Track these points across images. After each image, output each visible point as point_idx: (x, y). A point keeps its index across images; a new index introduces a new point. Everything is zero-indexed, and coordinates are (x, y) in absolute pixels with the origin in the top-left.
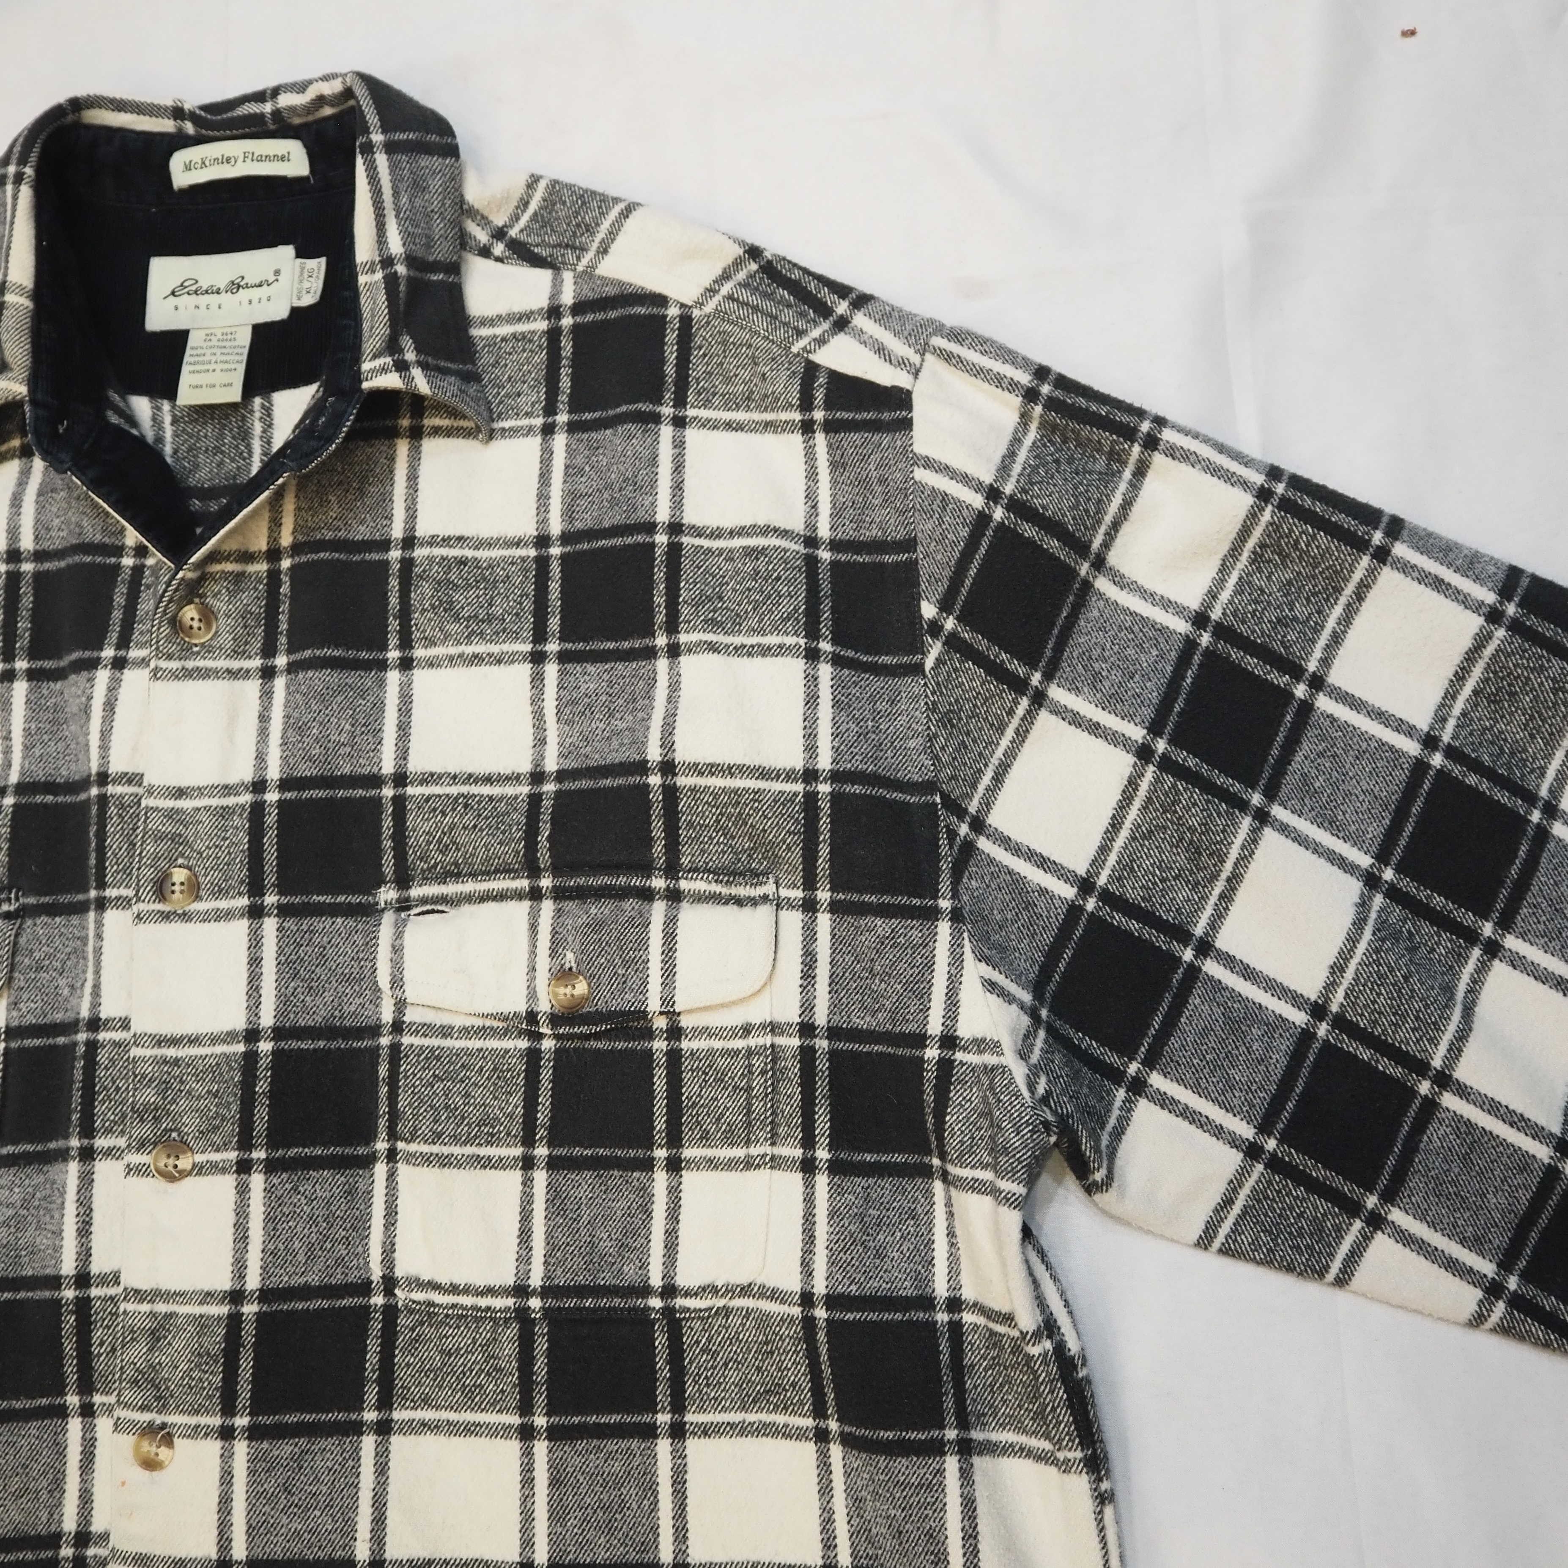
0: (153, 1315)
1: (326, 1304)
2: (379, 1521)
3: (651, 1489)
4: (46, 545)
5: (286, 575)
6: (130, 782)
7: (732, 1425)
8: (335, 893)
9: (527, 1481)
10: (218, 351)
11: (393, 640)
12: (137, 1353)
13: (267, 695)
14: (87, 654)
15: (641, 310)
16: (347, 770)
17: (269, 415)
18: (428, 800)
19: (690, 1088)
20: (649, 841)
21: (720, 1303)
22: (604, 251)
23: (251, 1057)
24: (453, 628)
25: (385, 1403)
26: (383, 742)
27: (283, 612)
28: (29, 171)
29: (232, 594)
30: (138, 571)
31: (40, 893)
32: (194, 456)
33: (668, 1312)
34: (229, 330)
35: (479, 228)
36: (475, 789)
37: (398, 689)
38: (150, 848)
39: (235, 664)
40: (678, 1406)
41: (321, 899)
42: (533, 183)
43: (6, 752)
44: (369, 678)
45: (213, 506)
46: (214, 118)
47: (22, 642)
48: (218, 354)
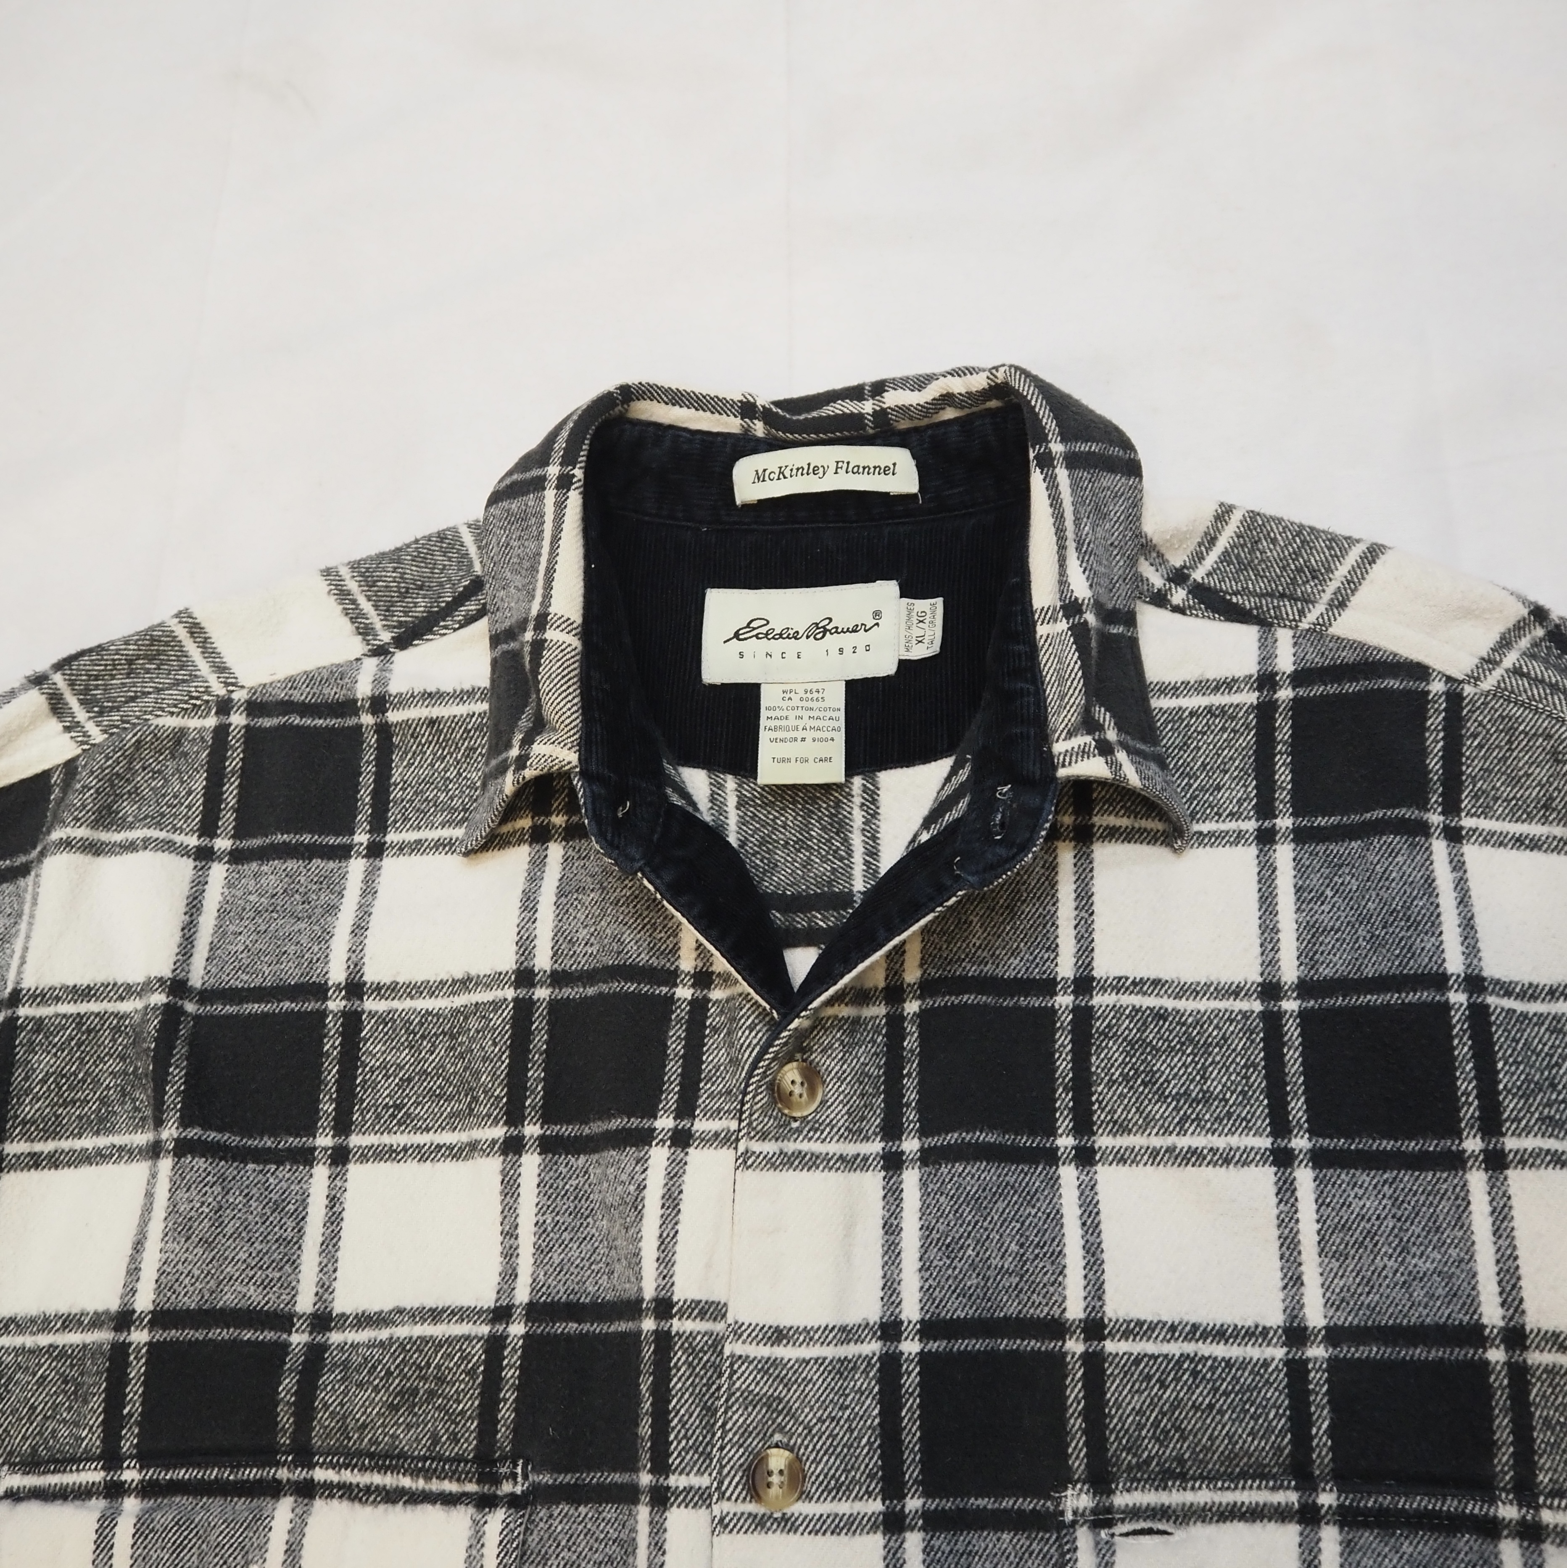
4: (567, 964)
5: (913, 1022)
6: (702, 1315)
8: (999, 1495)
10: (806, 714)
11: (1064, 1123)
13: (893, 1196)
14: (635, 1122)
15: (1393, 684)
16: (1012, 1309)
17: (874, 801)
18: (1137, 1361)
20: (1489, 1447)
22: (1340, 603)
24: (1159, 1110)
26: (1067, 1271)
27: (909, 1075)
28: (578, 473)
29: (848, 1048)
30: (699, 1006)
31: (557, 1468)
32: (769, 851)
34: (815, 687)
35: (1153, 569)
36: (1206, 1349)
37: (1077, 1193)
38: (738, 1417)
39: (850, 1149)
41: (981, 1502)
42: (1223, 514)
43: (510, 1254)
44: (1036, 1176)
45: (801, 922)
46: (795, 418)
47: (534, 1099)
48: (806, 718)
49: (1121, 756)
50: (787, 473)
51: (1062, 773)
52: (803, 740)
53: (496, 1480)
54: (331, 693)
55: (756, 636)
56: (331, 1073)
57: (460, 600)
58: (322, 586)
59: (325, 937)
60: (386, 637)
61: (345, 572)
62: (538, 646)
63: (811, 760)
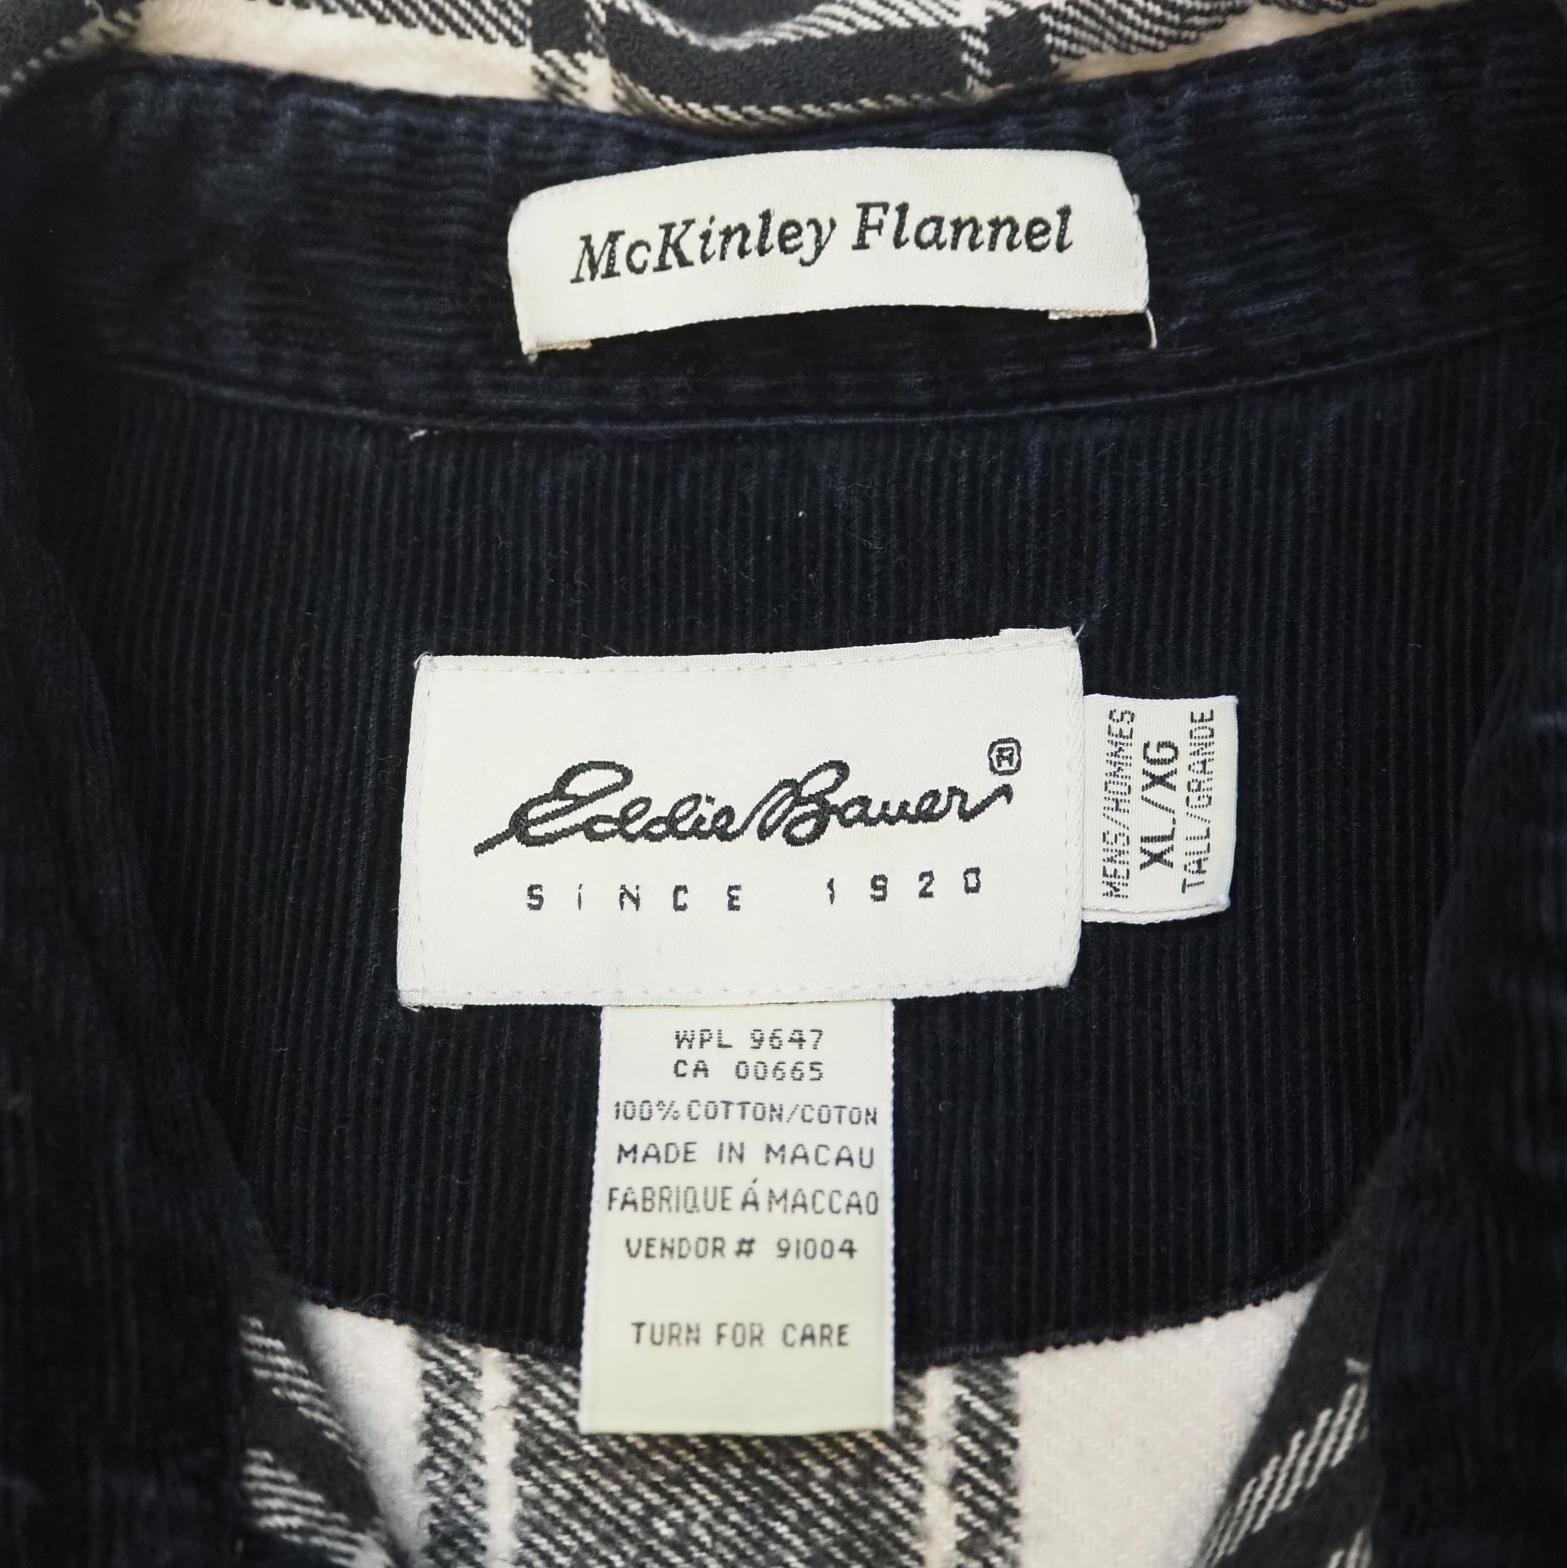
10: (754, 1138)
17: (998, 1468)
34: (788, 1021)
46: (718, 45)
48: (755, 1153)
50: (691, 246)
52: (746, 1247)
55: (588, 829)
63: (772, 1337)
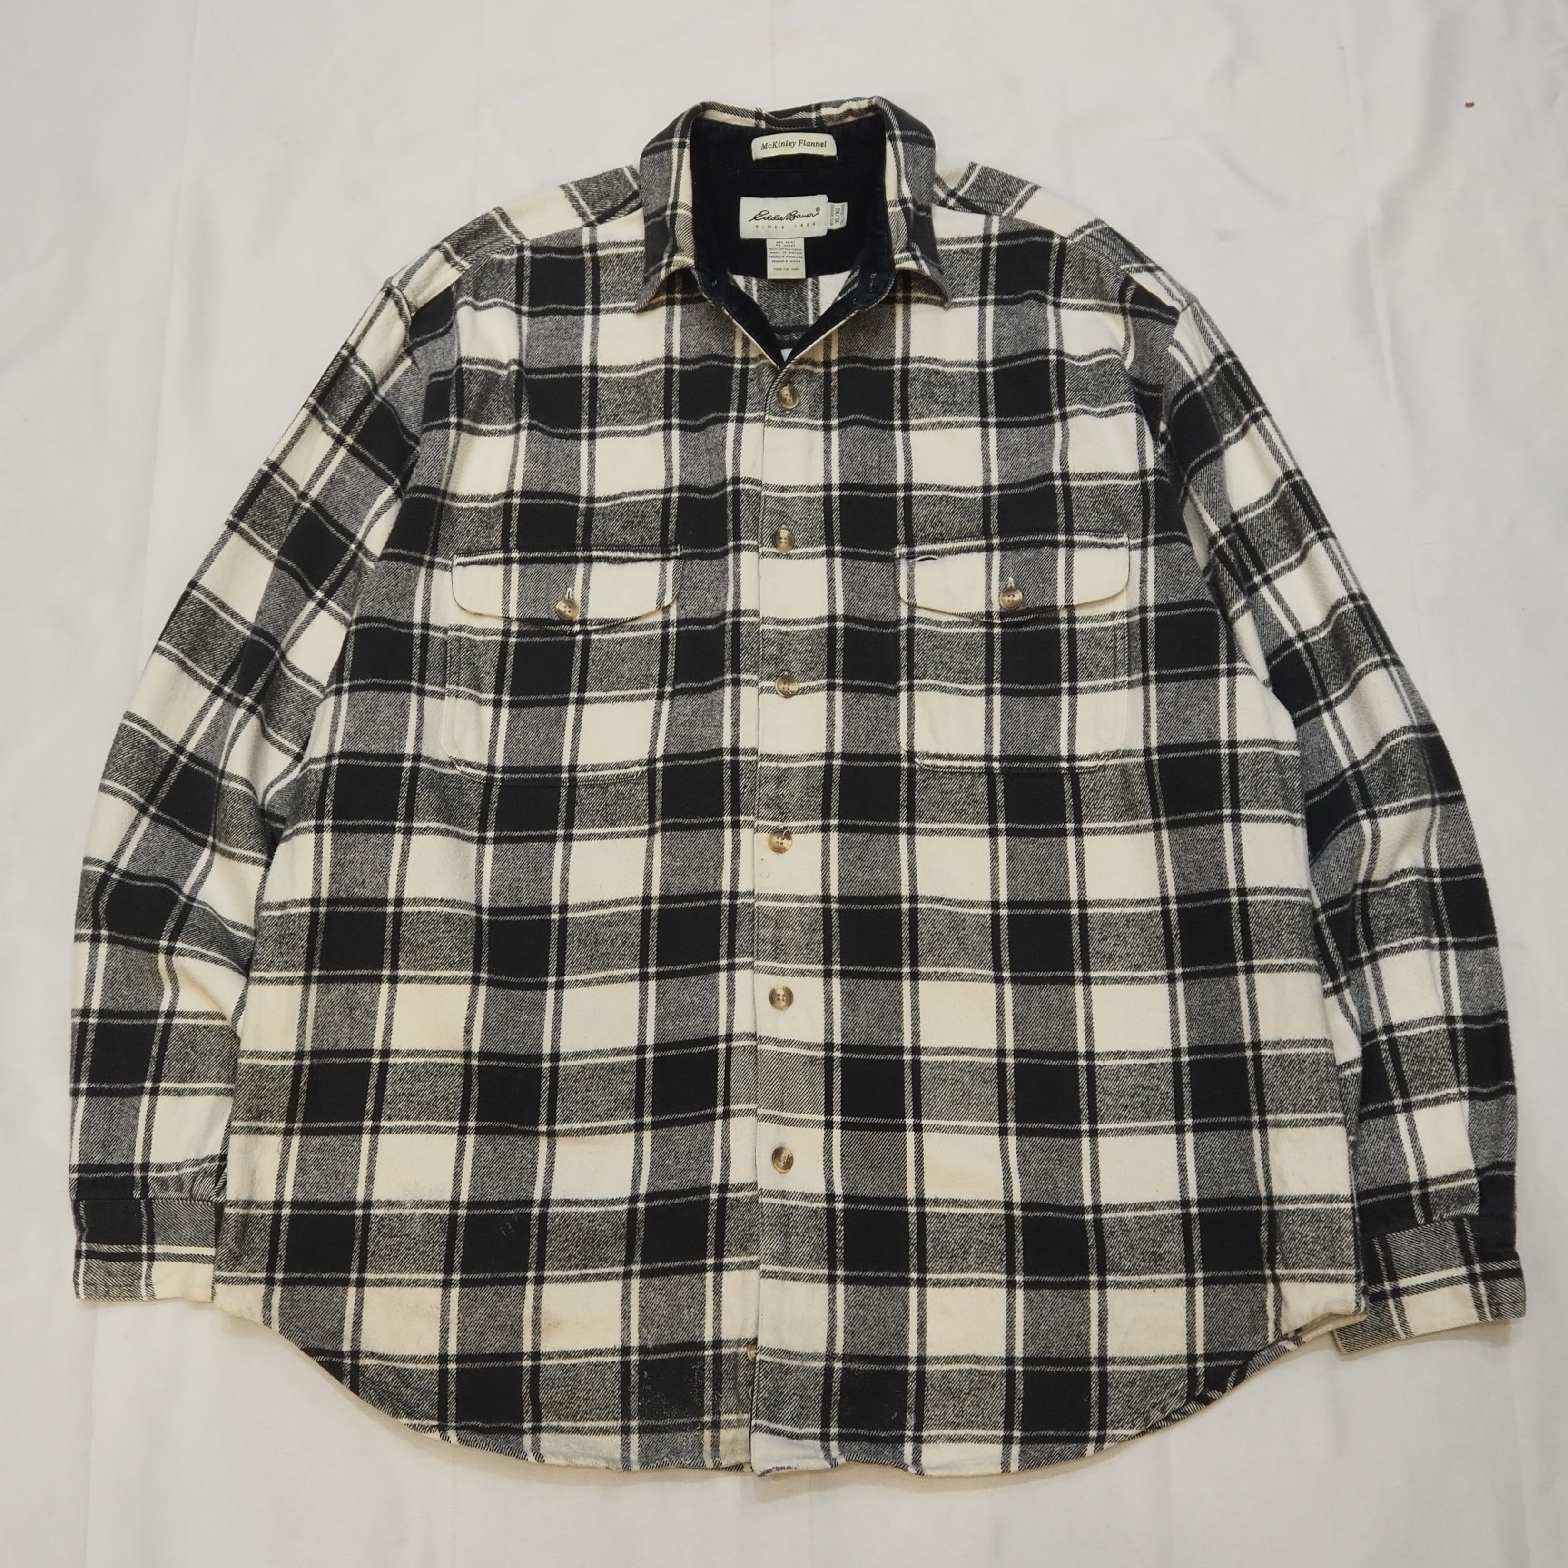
0: (778, 769)
1: (877, 764)
2: (913, 876)
3: (1064, 861)
4: (687, 356)
5: (835, 375)
6: (752, 483)
7: (1109, 829)
8: (871, 549)
9: (995, 858)
10: (788, 251)
11: (897, 415)
12: (769, 789)
13: (828, 440)
14: (720, 414)
15: (1038, 239)
16: (876, 482)
18: (925, 498)
19: (1081, 649)
20: (1055, 515)
21: (1101, 763)
22: (1021, 206)
23: (832, 631)
24: (935, 407)
25: (911, 818)
26: (897, 468)
27: (834, 395)
28: (688, 141)
29: (809, 382)
30: (744, 372)
31: (694, 547)
32: (772, 308)
33: (1071, 769)
34: (791, 240)
35: (940, 190)
36: (952, 494)
37: (902, 440)
38: (768, 518)
39: (811, 422)
40: (1078, 819)
41: (864, 551)
42: (972, 167)
43: (669, 469)
44: (886, 434)
45: (786, 338)
46: (780, 120)
47: (675, 409)
48: (788, 253)
49: (922, 262)
50: (777, 145)
51: (898, 266)
52: (787, 261)
53: (669, 552)
54: (570, 243)
56: (586, 403)
57: (627, 201)
58: (562, 193)
59: (579, 346)
60: (593, 218)
61: (572, 187)
62: (674, 217)
63: (791, 270)
